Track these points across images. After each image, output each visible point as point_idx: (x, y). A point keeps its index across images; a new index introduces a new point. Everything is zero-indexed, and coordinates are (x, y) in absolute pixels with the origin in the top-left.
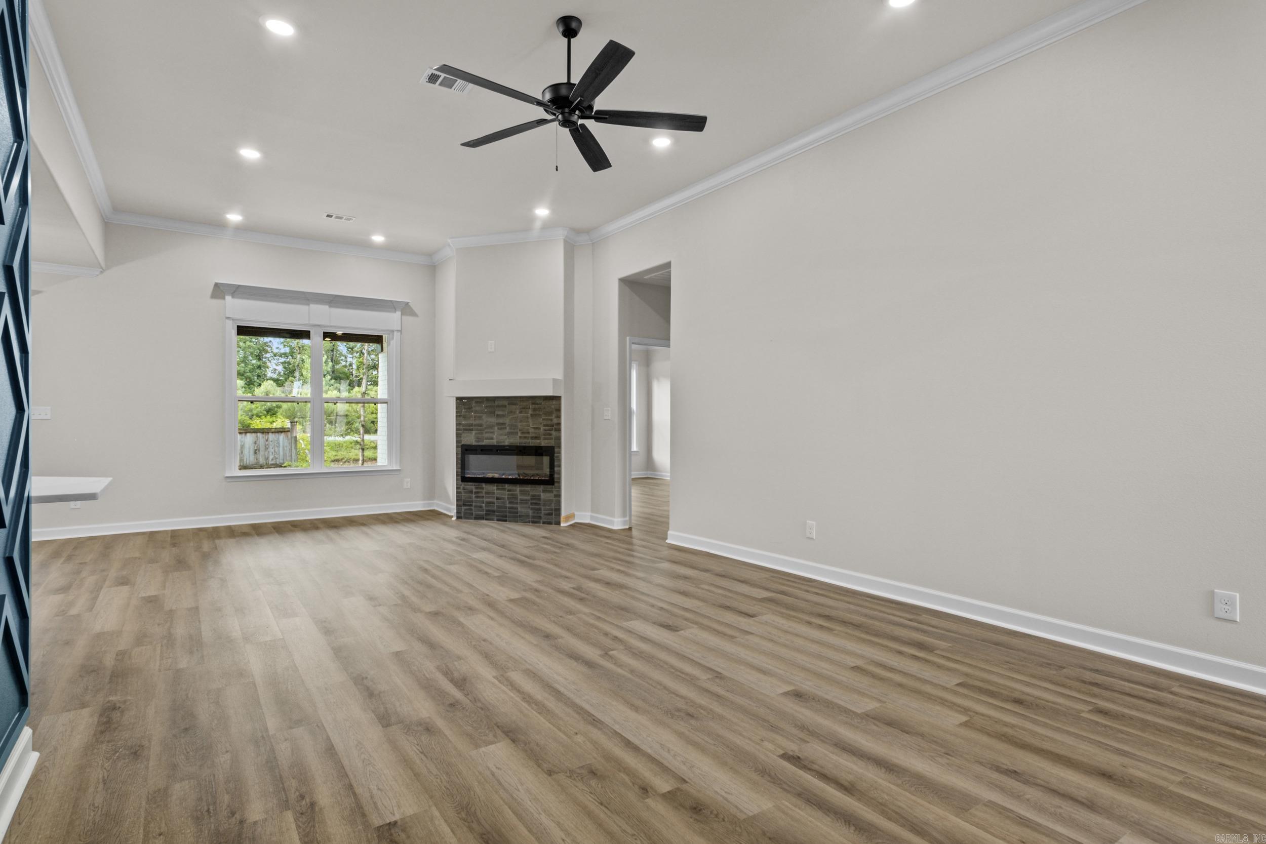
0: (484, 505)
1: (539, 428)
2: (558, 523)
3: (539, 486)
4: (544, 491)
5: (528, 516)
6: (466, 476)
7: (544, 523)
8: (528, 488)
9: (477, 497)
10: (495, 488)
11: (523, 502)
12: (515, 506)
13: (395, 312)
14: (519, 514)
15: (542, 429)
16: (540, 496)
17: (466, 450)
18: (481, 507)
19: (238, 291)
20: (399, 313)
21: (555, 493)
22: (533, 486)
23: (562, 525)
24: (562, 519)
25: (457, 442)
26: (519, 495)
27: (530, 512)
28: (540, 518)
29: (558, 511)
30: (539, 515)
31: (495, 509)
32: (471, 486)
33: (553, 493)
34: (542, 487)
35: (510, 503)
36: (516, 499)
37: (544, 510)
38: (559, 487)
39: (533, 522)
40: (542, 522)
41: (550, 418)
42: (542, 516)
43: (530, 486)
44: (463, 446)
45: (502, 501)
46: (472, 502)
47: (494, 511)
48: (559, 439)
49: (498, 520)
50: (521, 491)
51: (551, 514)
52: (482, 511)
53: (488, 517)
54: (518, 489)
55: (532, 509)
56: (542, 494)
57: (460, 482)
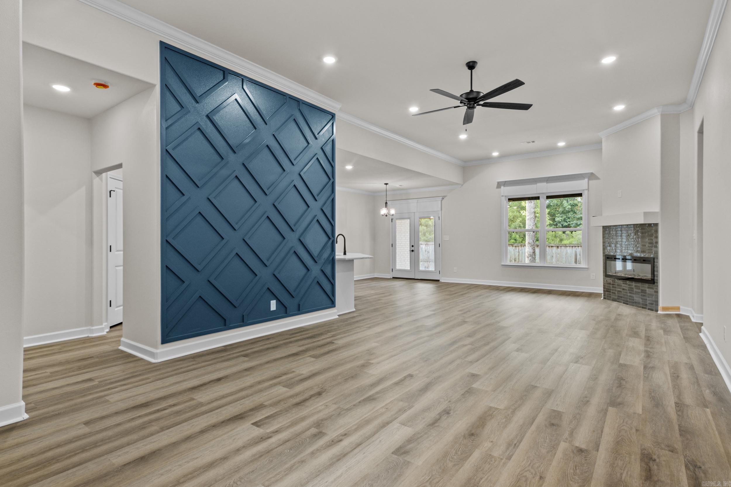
0: (616, 292)
1: (645, 245)
2: (657, 311)
3: (646, 284)
4: (648, 288)
5: (639, 303)
6: (608, 274)
7: (649, 309)
8: (639, 284)
9: (613, 287)
10: (622, 282)
11: (637, 293)
12: (632, 295)
13: (584, 179)
14: (634, 301)
15: (647, 245)
16: (646, 290)
17: (608, 258)
18: (615, 293)
19: (506, 184)
20: (586, 180)
21: (655, 290)
22: (642, 283)
23: (659, 312)
24: (659, 308)
25: (604, 253)
26: (634, 289)
27: (641, 301)
28: (646, 305)
29: (657, 302)
30: (645, 303)
31: (622, 296)
32: (610, 280)
33: (653, 289)
34: (647, 285)
35: (630, 293)
36: (633, 291)
37: (649, 301)
38: (657, 286)
39: (643, 308)
40: (647, 308)
41: (651, 238)
42: (648, 304)
43: (640, 283)
44: (606, 255)
45: (626, 291)
46: (611, 289)
47: (621, 297)
48: (657, 253)
49: (624, 303)
50: (635, 286)
51: (652, 304)
52: (616, 296)
53: (618, 300)
54: (634, 284)
55: (642, 299)
56: (647, 289)
57: (604, 277)
